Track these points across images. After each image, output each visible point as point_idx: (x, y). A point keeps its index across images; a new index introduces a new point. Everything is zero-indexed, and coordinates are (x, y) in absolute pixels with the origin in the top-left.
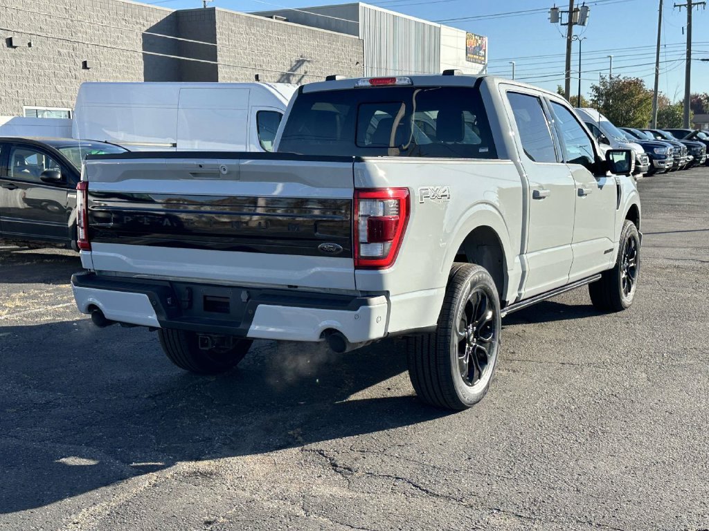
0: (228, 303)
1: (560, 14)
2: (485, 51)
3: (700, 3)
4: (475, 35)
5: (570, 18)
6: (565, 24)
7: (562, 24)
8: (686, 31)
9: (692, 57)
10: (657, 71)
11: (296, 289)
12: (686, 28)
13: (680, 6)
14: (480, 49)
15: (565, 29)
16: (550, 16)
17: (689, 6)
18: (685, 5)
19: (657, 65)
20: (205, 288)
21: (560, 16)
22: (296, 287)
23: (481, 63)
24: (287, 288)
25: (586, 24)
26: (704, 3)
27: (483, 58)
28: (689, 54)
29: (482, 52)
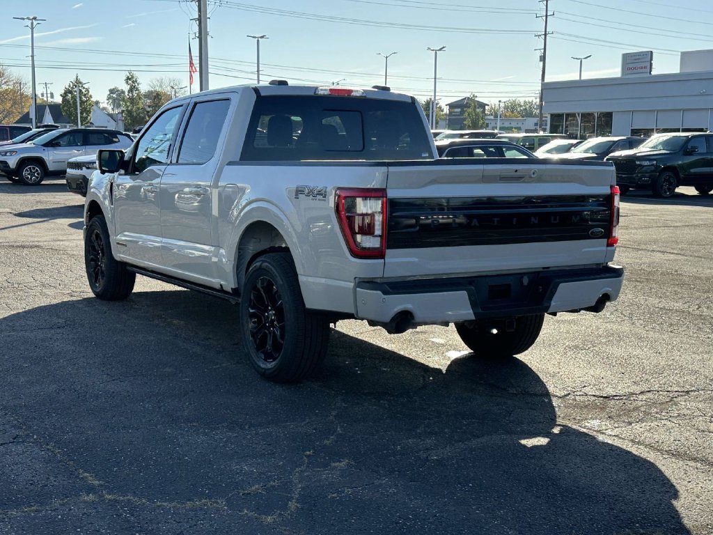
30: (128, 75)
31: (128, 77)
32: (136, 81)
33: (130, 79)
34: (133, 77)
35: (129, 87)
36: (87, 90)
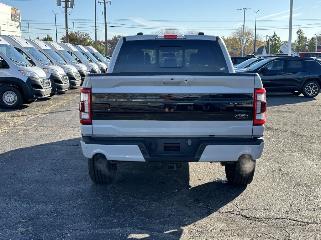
0: (179, 146)
1: (61, 2)
2: (19, 16)
3: (109, 2)
4: (15, 8)
5: (66, 4)
6: (64, 7)
7: (62, 7)
8: (104, 14)
9: (107, 25)
10: (96, 30)
11: (214, 137)
12: (104, 12)
13: (101, 2)
14: (17, 15)
15: (64, 10)
16: (57, 3)
17: (105, 3)
18: (103, 2)
19: (96, 28)
20: (165, 139)
21: (61, 3)
22: (214, 136)
23: (18, 22)
24: (208, 137)
25: (73, 8)
26: (110, 2)
27: (19, 20)
28: (106, 24)
29: (18, 17)
30: (298, 30)
31: (298, 31)
32: (302, 33)
33: (299, 32)
34: (300, 31)
35: (298, 36)
36: (279, 38)
